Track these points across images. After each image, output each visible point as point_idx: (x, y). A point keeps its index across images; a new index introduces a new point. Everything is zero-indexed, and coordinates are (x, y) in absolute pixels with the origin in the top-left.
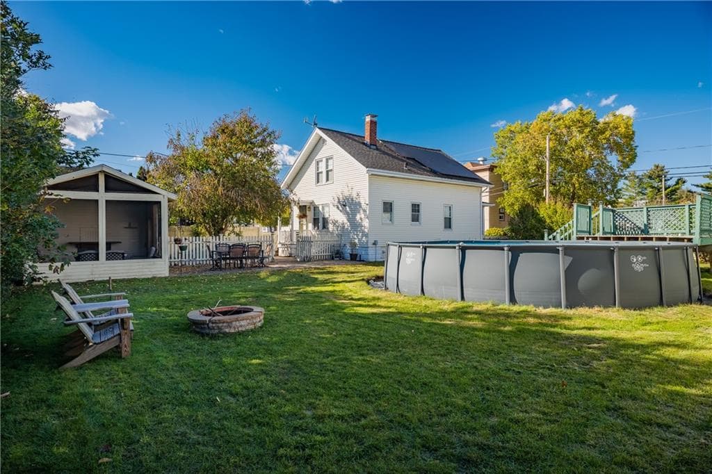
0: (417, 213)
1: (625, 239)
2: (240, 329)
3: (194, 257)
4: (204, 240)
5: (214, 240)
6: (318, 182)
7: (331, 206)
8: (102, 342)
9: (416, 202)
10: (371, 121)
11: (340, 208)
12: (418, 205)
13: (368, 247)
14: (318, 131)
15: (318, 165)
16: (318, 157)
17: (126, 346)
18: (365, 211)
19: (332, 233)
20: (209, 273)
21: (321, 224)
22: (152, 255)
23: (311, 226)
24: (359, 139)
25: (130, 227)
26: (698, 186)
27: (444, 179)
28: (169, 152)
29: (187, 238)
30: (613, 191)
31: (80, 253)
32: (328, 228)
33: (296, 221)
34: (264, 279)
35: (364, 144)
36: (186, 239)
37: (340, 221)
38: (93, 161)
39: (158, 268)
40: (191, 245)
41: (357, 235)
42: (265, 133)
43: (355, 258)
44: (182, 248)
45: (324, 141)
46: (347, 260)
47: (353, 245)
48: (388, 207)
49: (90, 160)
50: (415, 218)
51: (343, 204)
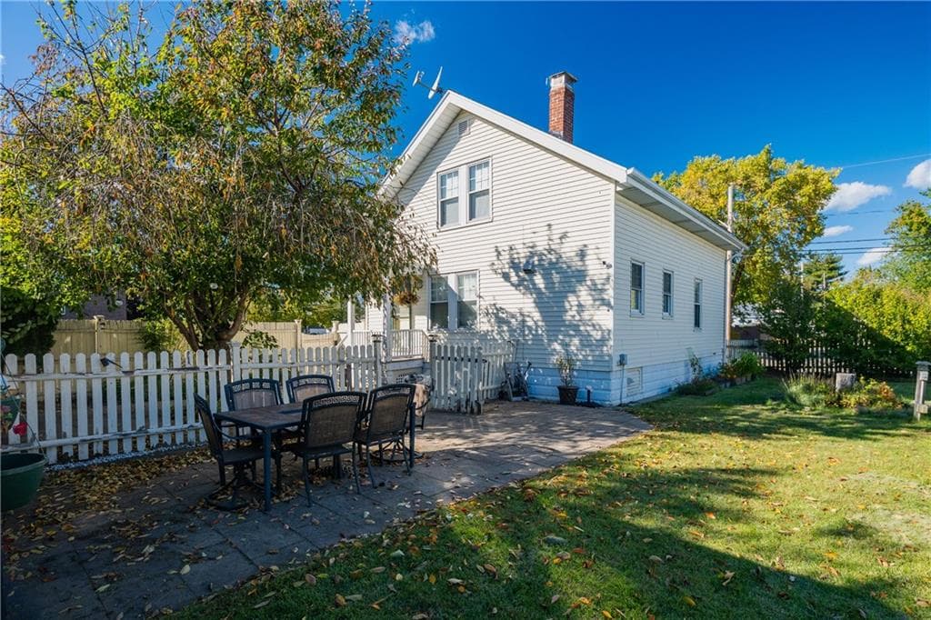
0: (668, 294)
4: (177, 364)
5: (211, 363)
6: (443, 223)
7: (486, 274)
9: (668, 268)
10: (566, 91)
11: (514, 279)
12: (670, 275)
13: (610, 372)
14: (453, 98)
15: (444, 183)
16: (444, 166)
21: (452, 318)
29: (111, 356)
32: (473, 326)
36: (105, 362)
37: (512, 309)
40: (126, 381)
43: (571, 398)
45: (466, 125)
46: (550, 404)
48: (636, 276)
50: (667, 305)
51: (524, 270)
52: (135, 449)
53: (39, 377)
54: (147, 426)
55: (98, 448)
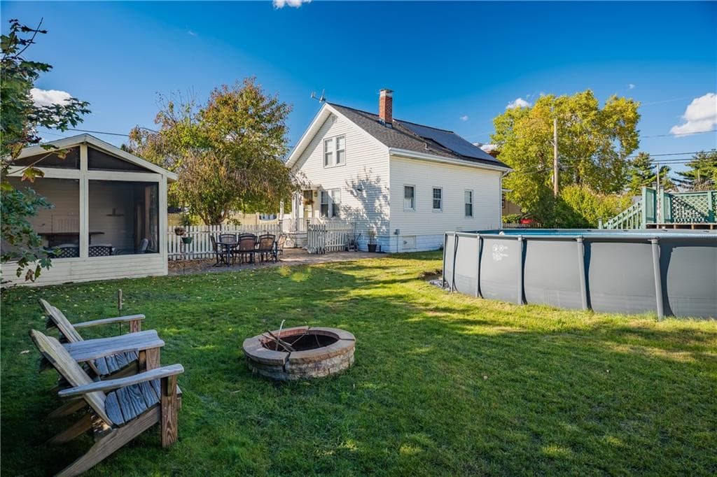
0: (438, 199)
1: (711, 227)
2: (332, 371)
3: (191, 250)
5: (215, 230)
6: (326, 164)
7: (343, 191)
8: (127, 423)
9: (438, 186)
10: (387, 97)
11: (355, 193)
12: (440, 190)
13: (389, 237)
14: (327, 107)
15: (326, 145)
16: (326, 136)
17: (169, 425)
18: (385, 197)
19: (344, 222)
20: (216, 270)
21: (330, 212)
22: (144, 248)
23: (317, 213)
24: (373, 117)
25: (114, 214)
26: (681, 174)
27: (469, 162)
28: (158, 128)
30: (617, 177)
32: (338, 216)
34: (287, 277)
35: (378, 122)
37: (354, 207)
38: (81, 120)
39: (154, 265)
41: (376, 224)
42: (274, 107)
43: (373, 249)
44: (185, 241)
45: (335, 118)
46: (364, 252)
47: (371, 235)
48: (410, 192)
49: (77, 118)
50: (437, 205)
51: (358, 189)
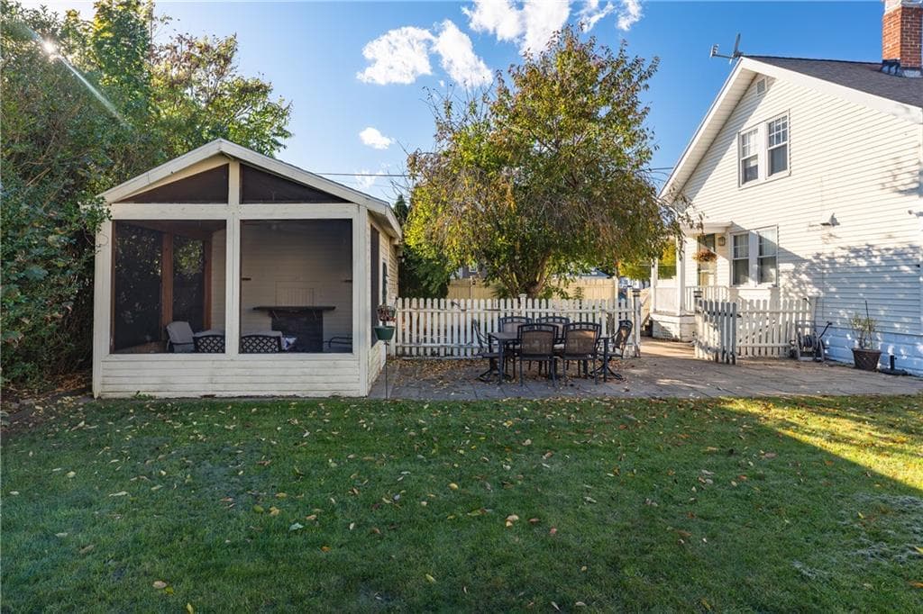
4: (489, 307)
6: (747, 180)
7: (784, 230)
14: (747, 63)
15: (745, 143)
16: (746, 126)
21: (753, 274)
23: (725, 276)
29: (456, 301)
31: (198, 335)
32: (775, 283)
33: (691, 265)
35: (879, 71)
36: (453, 304)
39: (343, 375)
40: (462, 315)
43: (870, 362)
45: (764, 83)
46: (841, 364)
47: (863, 325)
51: (823, 224)
52: (466, 355)
53: (425, 310)
54: (472, 342)
55: (449, 352)
